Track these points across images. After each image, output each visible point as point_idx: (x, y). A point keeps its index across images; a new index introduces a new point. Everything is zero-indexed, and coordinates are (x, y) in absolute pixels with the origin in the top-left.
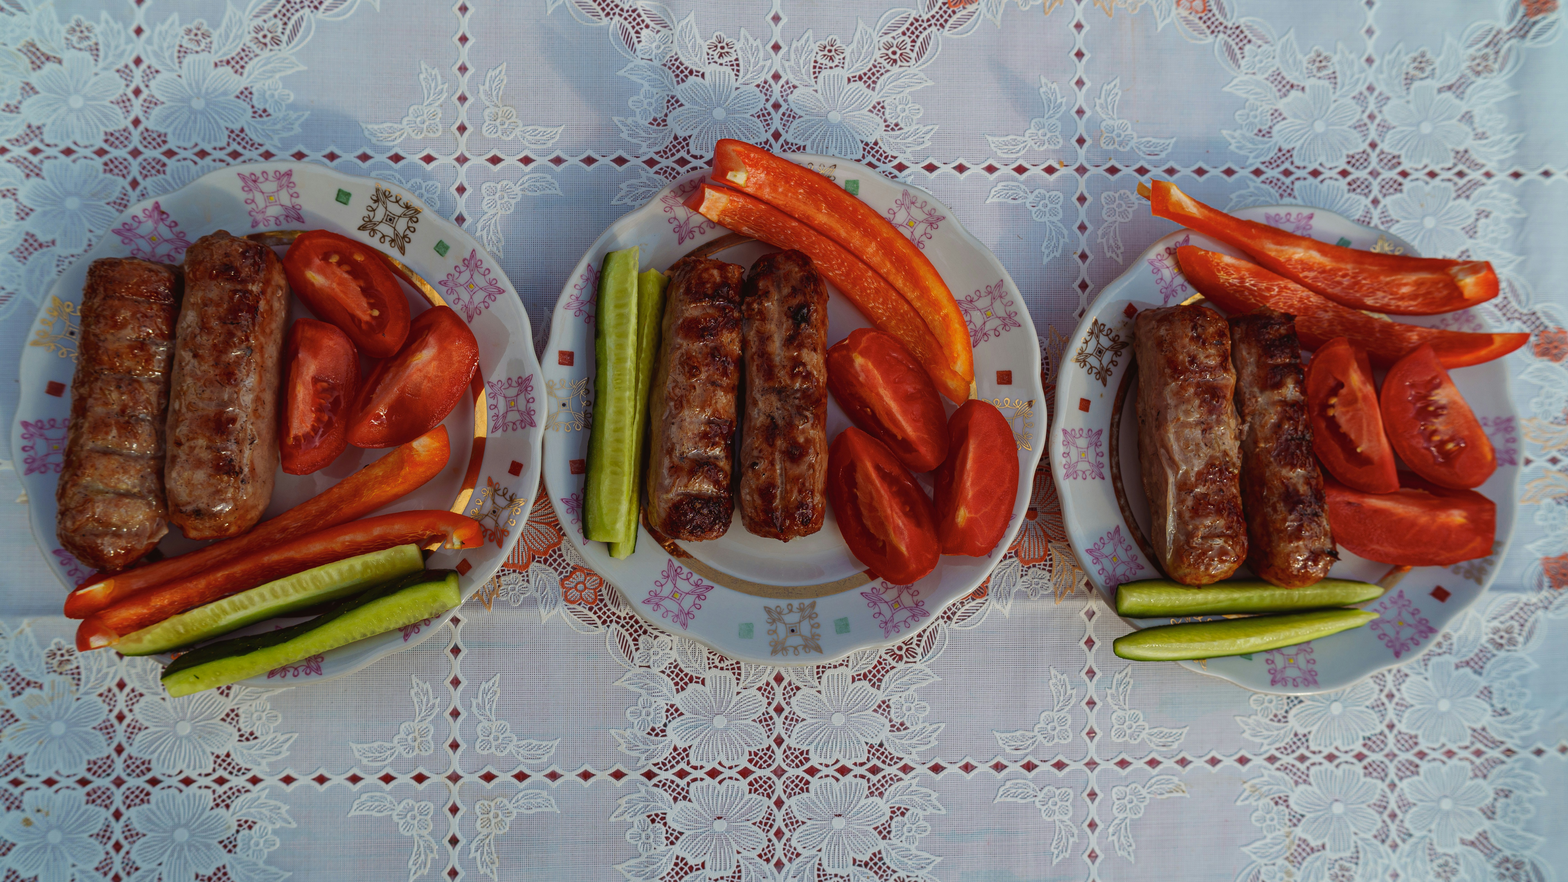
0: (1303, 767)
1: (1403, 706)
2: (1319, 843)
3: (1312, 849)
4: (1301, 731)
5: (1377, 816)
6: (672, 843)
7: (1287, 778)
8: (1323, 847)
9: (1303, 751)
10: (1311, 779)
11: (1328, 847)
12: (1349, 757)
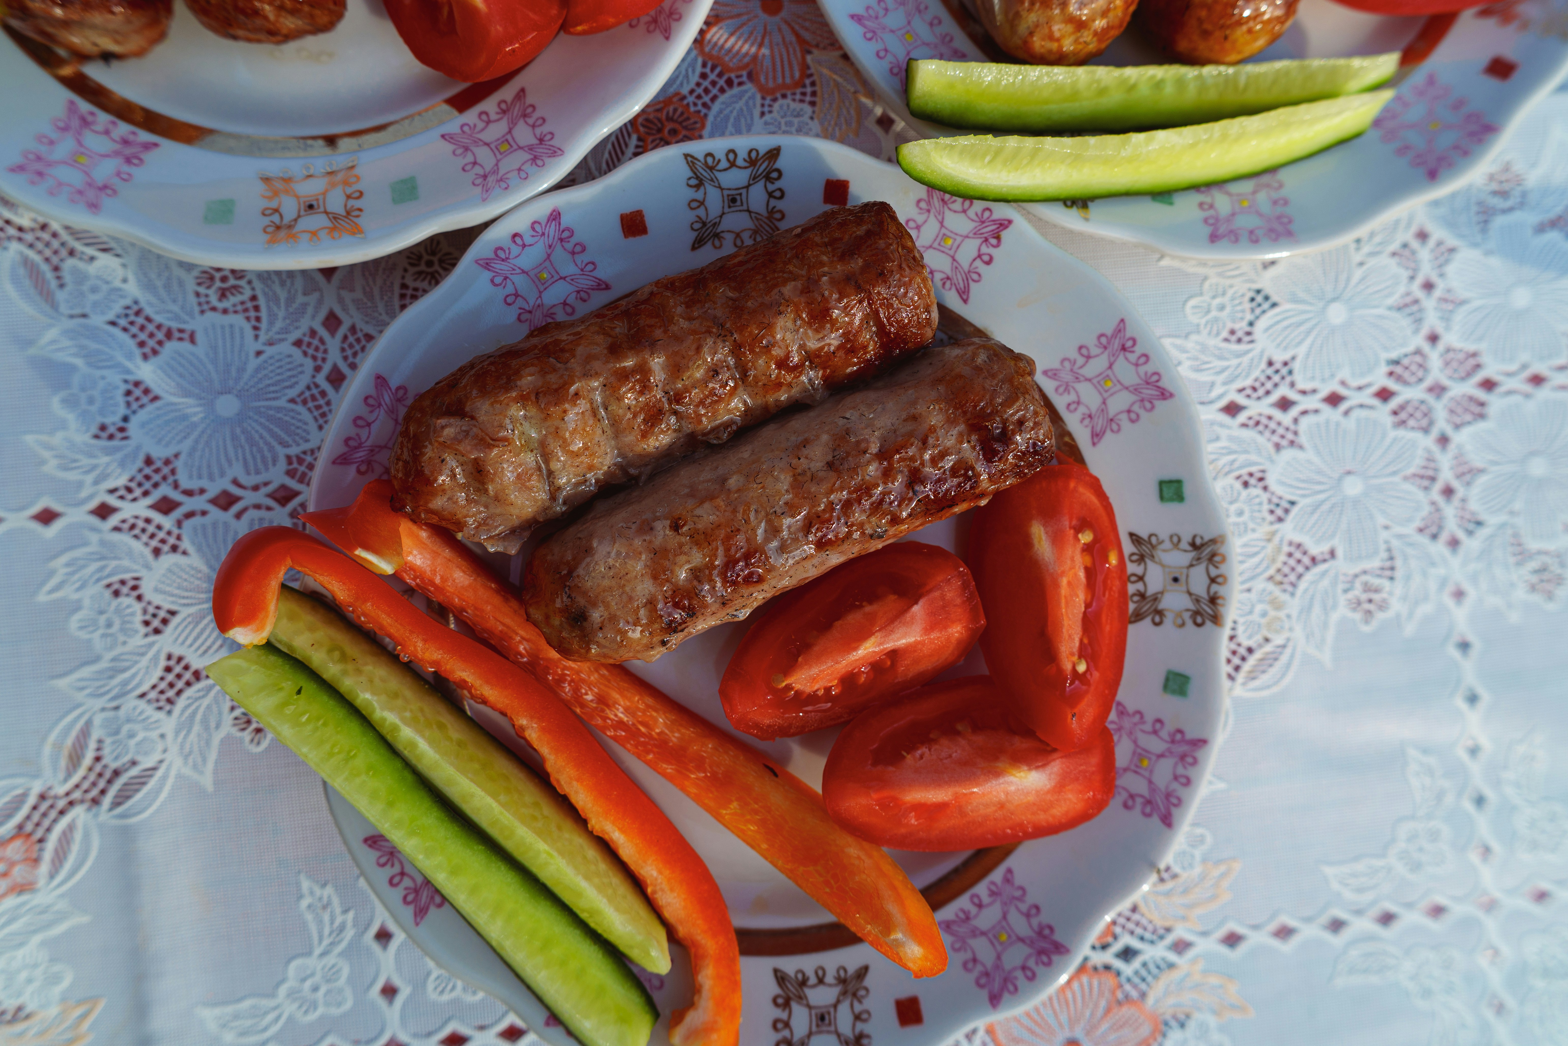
0: (1286, 418)
1: (1452, 303)
2: (1325, 548)
3: (1313, 560)
4: (1279, 357)
5: (1420, 495)
6: (157, 631)
7: (1261, 440)
8: (1332, 554)
9: (1284, 391)
10: (1303, 439)
11: (1340, 553)
12: (1367, 397)
